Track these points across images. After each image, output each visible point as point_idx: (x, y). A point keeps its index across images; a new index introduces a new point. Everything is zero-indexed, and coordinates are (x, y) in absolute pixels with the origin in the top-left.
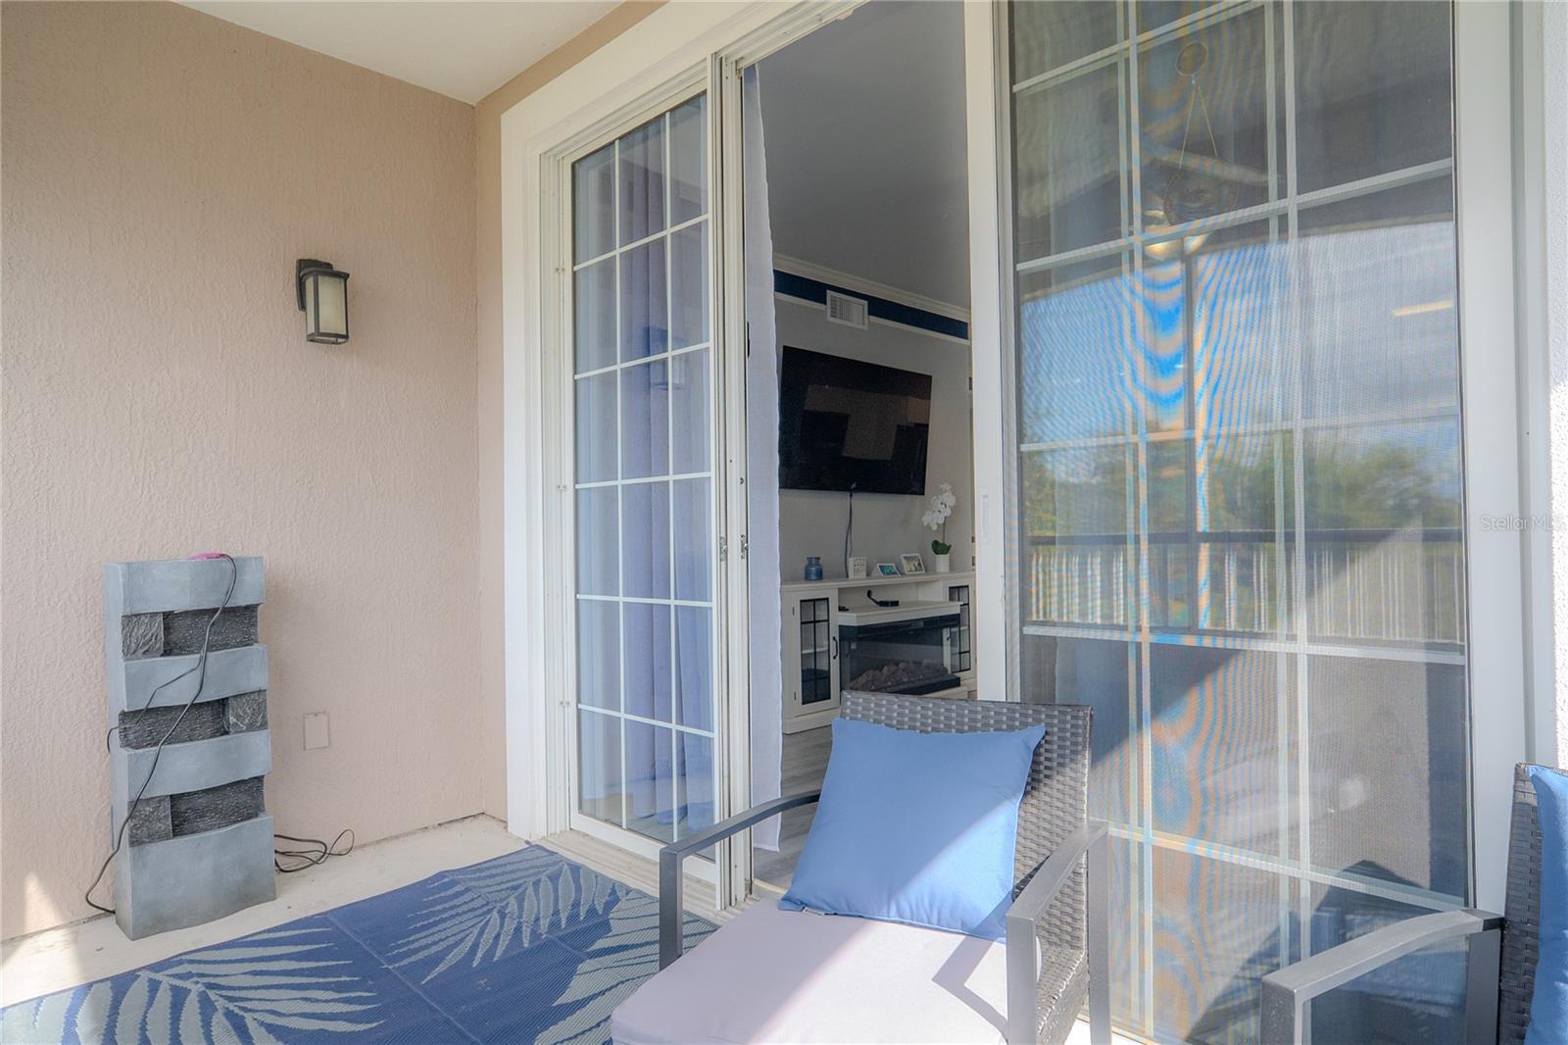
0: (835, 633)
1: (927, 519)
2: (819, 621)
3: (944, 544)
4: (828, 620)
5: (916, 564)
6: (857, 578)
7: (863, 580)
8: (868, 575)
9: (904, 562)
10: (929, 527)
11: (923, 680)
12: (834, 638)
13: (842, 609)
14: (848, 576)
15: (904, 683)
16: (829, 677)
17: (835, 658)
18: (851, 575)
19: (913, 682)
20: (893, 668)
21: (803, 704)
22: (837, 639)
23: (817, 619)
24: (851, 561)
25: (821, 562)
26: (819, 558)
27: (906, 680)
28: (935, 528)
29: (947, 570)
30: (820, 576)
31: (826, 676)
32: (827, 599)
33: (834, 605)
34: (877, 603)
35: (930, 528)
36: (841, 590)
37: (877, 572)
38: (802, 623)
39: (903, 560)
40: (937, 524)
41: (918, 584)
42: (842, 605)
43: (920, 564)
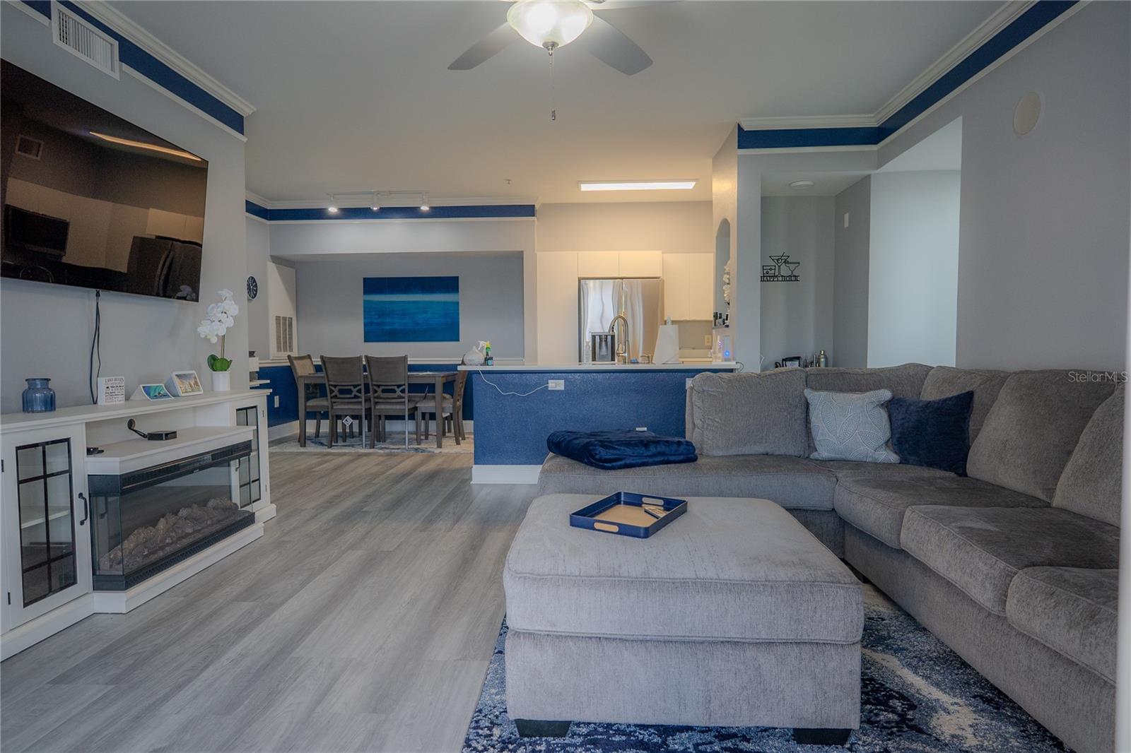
0: (81, 486)
1: (204, 329)
2: (52, 475)
3: (223, 359)
4: (69, 471)
5: (192, 383)
6: (112, 405)
7: (120, 407)
8: (127, 399)
9: (176, 380)
10: (206, 340)
11: (212, 525)
12: (81, 495)
13: (90, 452)
14: (95, 402)
15: (188, 535)
16: (72, 553)
17: (82, 523)
18: (101, 401)
19: (198, 531)
20: (172, 519)
21: (25, 605)
22: (86, 496)
23: (48, 472)
24: (102, 383)
25: (51, 385)
26: (48, 380)
27: (190, 531)
28: (214, 340)
29: (228, 389)
30: (50, 404)
31: (68, 553)
32: (68, 440)
33: (79, 448)
34: (144, 436)
35: (209, 340)
36: (88, 424)
37: (139, 394)
38: (20, 482)
39: (176, 378)
40: (217, 335)
41: (195, 408)
42: (92, 446)
43: (196, 383)
